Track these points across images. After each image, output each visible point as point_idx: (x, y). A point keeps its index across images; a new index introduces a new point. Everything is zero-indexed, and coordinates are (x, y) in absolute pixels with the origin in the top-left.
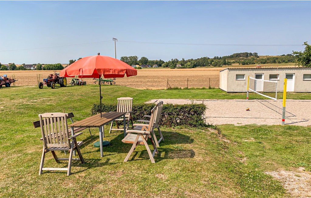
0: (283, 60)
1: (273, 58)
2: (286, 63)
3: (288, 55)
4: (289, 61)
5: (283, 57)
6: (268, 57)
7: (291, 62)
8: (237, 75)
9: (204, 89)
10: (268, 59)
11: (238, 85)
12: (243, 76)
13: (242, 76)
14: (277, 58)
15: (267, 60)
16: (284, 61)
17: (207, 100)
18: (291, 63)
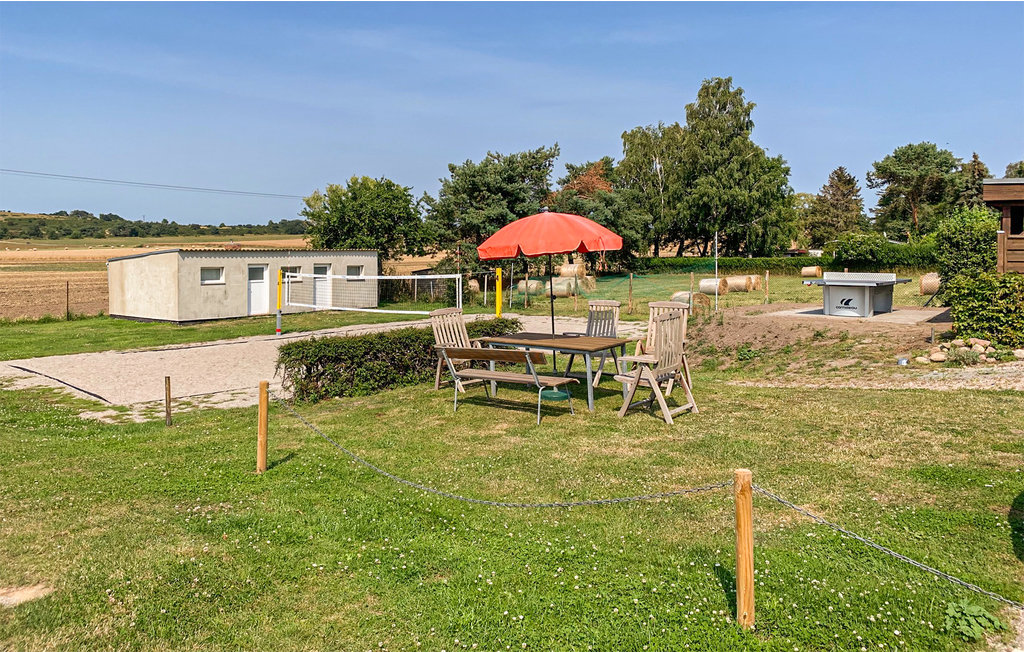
0: (64, 228)
1: (30, 220)
2: (77, 238)
3: (77, 213)
4: (85, 233)
5: (62, 218)
6: (10, 216)
7: (91, 235)
8: (203, 269)
9: (47, 320)
10: (11, 224)
11: (206, 300)
12: (218, 271)
13: (214, 274)
14: (43, 222)
15: (8, 227)
16: (68, 233)
17: (167, 347)
18: (92, 239)
